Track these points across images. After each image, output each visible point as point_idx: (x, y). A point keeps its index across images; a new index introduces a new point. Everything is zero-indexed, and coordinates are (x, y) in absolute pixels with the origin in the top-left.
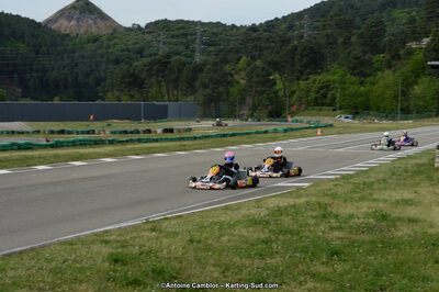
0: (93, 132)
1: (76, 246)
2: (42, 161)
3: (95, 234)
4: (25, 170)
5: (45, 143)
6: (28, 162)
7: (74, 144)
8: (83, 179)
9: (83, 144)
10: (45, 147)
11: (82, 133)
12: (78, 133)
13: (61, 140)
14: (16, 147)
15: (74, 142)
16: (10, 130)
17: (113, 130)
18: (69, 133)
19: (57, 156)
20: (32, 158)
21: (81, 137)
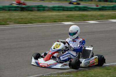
1: (110, 71)
2: (93, 18)
5: (95, 7)
6: (84, 18)
10: (95, 9)
14: (77, 9)
19: (102, 16)
20: (87, 16)
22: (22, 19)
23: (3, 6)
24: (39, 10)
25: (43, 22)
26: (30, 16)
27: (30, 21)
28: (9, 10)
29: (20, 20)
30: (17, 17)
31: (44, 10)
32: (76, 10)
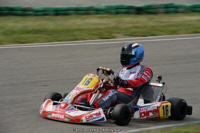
22: (137, 27)
23: (108, 6)
24: (167, 12)
26: (151, 24)
27: (152, 32)
28: (117, 13)
29: (134, 30)
30: (130, 25)
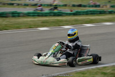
0: (99, 6)
1: (86, 75)
2: (68, 23)
3: (98, 69)
4: (57, 28)
5: (69, 12)
6: (59, 24)
7: (87, 13)
8: (91, 35)
9: (93, 13)
10: (70, 14)
11: (92, 6)
12: (89, 7)
13: (79, 10)
14: (52, 14)
15: (87, 12)
16: (49, 4)
17: (112, 5)
18: (85, 6)
19: (76, 21)
20: (61, 21)
21: (91, 9)
25: (18, 28)
31: (19, 16)
32: (50, 16)
